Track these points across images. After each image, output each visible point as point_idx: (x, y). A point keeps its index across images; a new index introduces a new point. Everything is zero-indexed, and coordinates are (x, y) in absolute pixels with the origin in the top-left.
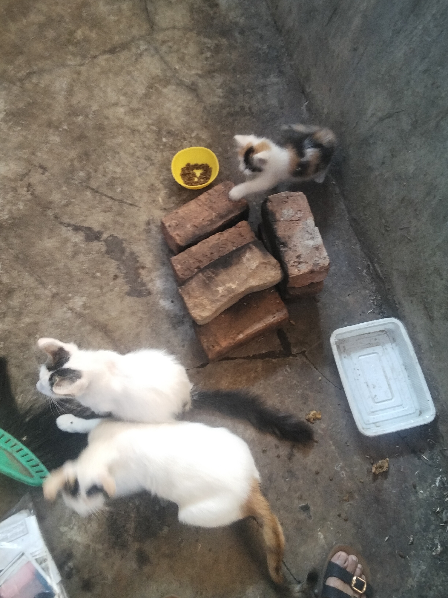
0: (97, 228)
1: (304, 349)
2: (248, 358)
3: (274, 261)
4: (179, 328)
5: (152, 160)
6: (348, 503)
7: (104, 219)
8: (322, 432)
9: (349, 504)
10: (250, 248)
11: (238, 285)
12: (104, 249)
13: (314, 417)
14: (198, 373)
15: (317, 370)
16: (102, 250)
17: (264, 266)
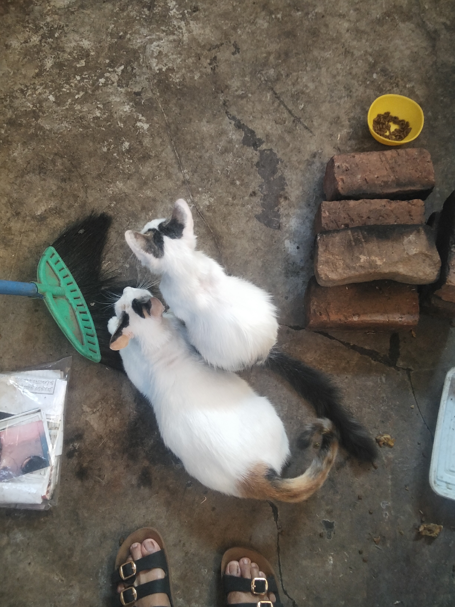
0: (260, 134)
1: (411, 367)
2: (347, 345)
3: (437, 257)
4: (291, 278)
5: (351, 92)
6: (376, 545)
7: (271, 129)
8: (385, 461)
9: (376, 547)
10: (418, 232)
11: (384, 263)
12: (256, 160)
13: (386, 441)
14: (288, 332)
15: (414, 395)
16: (253, 160)
17: (424, 258)
